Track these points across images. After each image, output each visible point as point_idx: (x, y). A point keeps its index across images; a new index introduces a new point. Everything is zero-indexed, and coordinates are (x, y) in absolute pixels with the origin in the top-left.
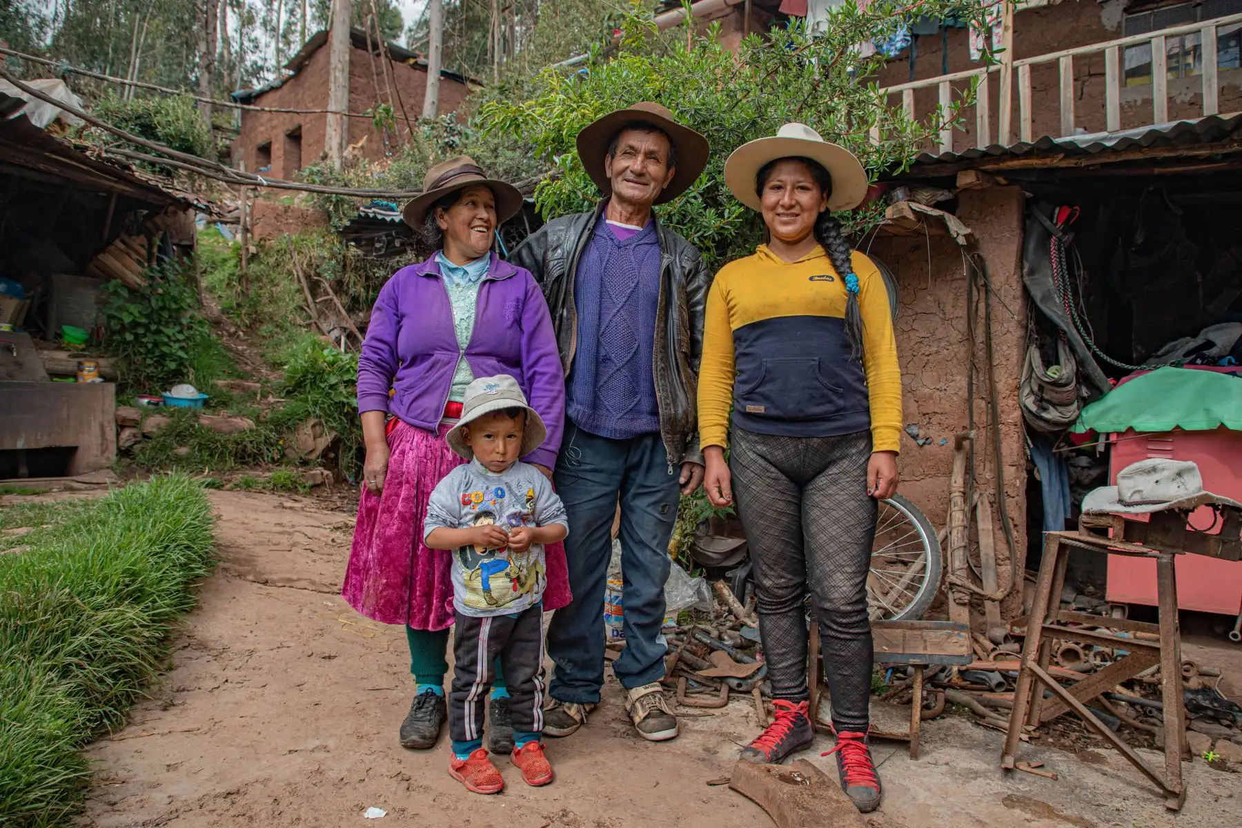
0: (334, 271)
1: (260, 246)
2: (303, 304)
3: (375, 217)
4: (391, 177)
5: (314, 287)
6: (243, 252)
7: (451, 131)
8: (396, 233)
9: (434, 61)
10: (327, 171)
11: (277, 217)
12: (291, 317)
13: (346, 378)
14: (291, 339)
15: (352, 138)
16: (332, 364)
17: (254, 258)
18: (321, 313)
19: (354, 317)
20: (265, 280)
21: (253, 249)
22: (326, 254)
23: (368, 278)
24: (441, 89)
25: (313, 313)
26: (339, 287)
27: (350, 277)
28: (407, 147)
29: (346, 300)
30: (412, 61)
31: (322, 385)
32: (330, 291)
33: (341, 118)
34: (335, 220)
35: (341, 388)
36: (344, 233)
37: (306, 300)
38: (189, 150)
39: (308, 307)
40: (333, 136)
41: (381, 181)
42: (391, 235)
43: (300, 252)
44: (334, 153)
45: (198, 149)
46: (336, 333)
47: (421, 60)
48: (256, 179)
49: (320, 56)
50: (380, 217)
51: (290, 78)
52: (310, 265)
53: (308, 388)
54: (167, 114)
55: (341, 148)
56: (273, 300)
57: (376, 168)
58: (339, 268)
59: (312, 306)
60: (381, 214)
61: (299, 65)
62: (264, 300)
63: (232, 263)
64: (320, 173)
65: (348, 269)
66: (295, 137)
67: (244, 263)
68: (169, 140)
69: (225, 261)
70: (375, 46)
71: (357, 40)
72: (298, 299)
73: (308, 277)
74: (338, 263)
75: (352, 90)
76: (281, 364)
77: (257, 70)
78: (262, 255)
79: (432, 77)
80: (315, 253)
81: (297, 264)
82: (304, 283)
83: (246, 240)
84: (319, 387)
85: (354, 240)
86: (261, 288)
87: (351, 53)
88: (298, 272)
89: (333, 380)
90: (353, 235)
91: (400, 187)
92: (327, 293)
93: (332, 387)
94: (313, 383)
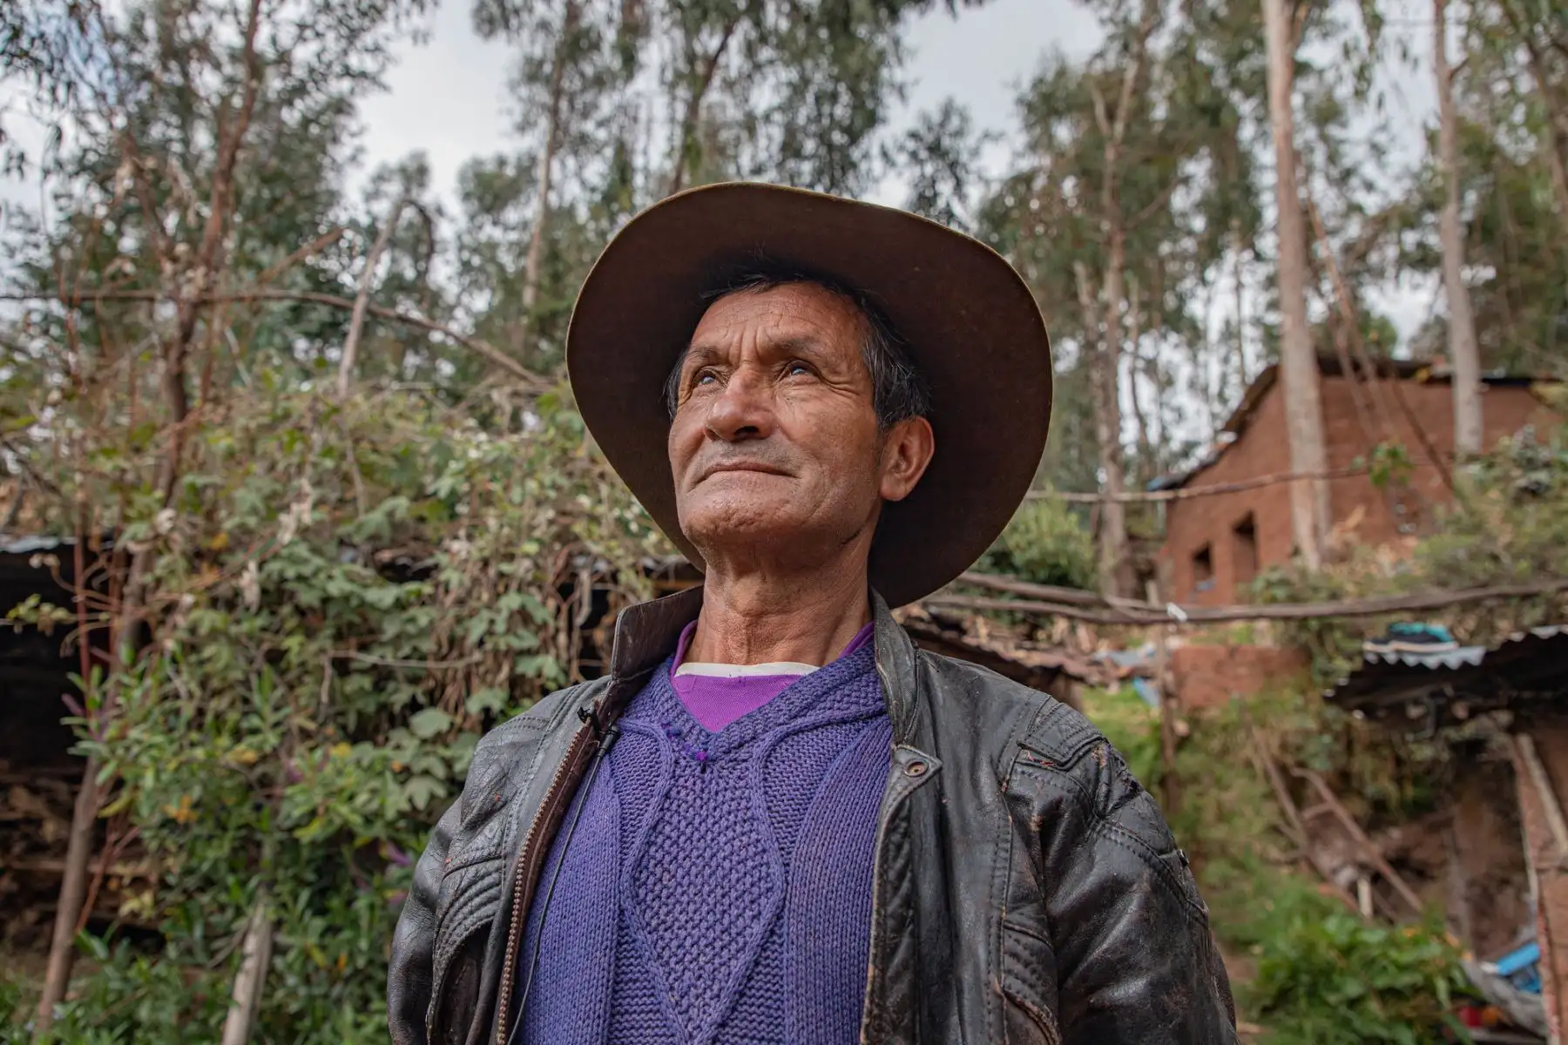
0: (1331, 755)
1: (1194, 722)
2: (1280, 822)
3: (1401, 663)
4: (1417, 569)
5: (1297, 789)
6: (1167, 733)
7: (1530, 464)
8: (1456, 689)
9: (1464, 366)
10: (1295, 578)
11: (1219, 667)
12: (1257, 847)
13: (1381, 982)
14: (1262, 890)
15: (1337, 513)
16: (1348, 951)
17: (1182, 743)
18: (1314, 836)
19: (1380, 838)
20: (1206, 780)
21: (1181, 727)
22: (1312, 724)
23: (1399, 762)
24: (1485, 407)
25: (1300, 837)
26: (1343, 783)
27: (1363, 763)
28: (1440, 511)
29: (1360, 807)
30: (1423, 375)
31: (1332, 998)
32: (1327, 794)
33: (1311, 486)
34: (1320, 662)
35: (1374, 1006)
36: (1340, 697)
37: (1283, 813)
38: (1062, 580)
39: (1289, 824)
40: (1305, 514)
41: (1404, 581)
42: (1441, 694)
43: (1263, 725)
44: (1307, 544)
45: (1076, 577)
46: (1346, 875)
47: (1440, 369)
48: (1165, 612)
49: (1270, 403)
50: (1411, 661)
51: (1230, 446)
52: (1284, 746)
53: (1303, 1003)
54: (1028, 530)
55: (1316, 532)
56: (1223, 816)
57: (1386, 556)
58: (1339, 747)
59: (1297, 824)
60: (1413, 654)
61: (1240, 424)
62: (1209, 815)
63: (1149, 753)
64: (1284, 582)
65: (1358, 748)
66: (1246, 529)
67: (1169, 752)
68: (1031, 571)
69: (1140, 748)
70: (1356, 366)
71: (1327, 365)
72: (1269, 812)
73: (1283, 769)
74: (1336, 738)
75: (1330, 440)
76: (1248, 943)
77: (1188, 449)
78: (1197, 736)
79: (1466, 389)
80: (1292, 723)
81: (1260, 748)
82: (1278, 783)
83: (1168, 713)
84: (1326, 1004)
85: (1361, 707)
86: (1200, 795)
87: (1322, 387)
88: (1262, 762)
89: (1353, 988)
90: (1359, 700)
91: (1443, 584)
92: (1320, 800)
93: (1353, 1003)
94: (1313, 993)
